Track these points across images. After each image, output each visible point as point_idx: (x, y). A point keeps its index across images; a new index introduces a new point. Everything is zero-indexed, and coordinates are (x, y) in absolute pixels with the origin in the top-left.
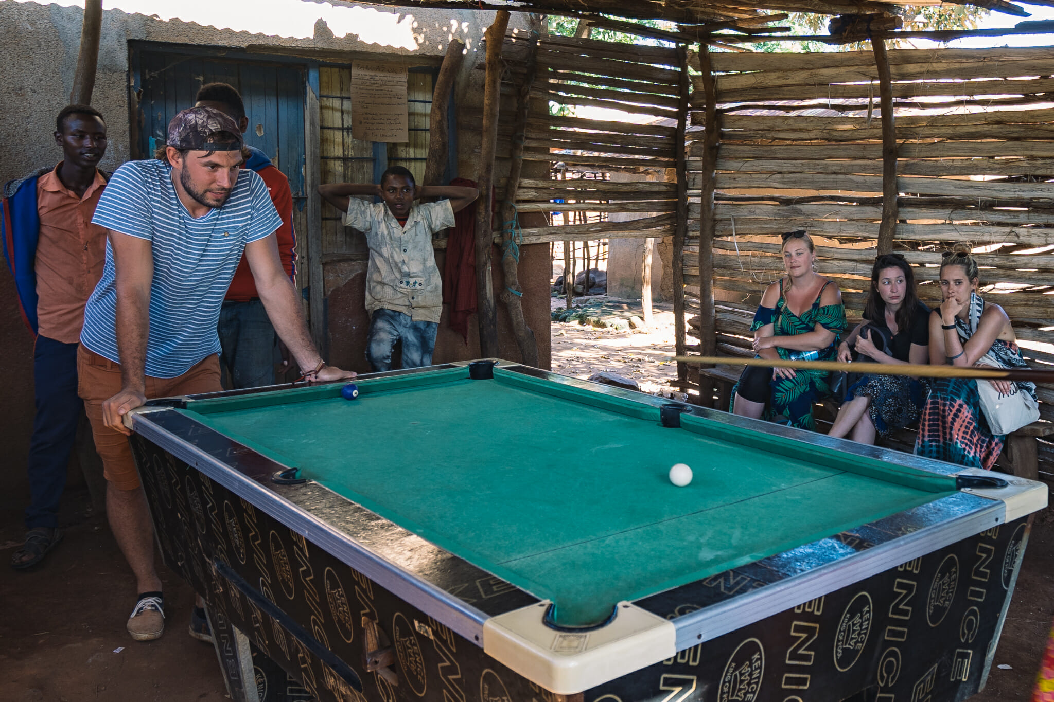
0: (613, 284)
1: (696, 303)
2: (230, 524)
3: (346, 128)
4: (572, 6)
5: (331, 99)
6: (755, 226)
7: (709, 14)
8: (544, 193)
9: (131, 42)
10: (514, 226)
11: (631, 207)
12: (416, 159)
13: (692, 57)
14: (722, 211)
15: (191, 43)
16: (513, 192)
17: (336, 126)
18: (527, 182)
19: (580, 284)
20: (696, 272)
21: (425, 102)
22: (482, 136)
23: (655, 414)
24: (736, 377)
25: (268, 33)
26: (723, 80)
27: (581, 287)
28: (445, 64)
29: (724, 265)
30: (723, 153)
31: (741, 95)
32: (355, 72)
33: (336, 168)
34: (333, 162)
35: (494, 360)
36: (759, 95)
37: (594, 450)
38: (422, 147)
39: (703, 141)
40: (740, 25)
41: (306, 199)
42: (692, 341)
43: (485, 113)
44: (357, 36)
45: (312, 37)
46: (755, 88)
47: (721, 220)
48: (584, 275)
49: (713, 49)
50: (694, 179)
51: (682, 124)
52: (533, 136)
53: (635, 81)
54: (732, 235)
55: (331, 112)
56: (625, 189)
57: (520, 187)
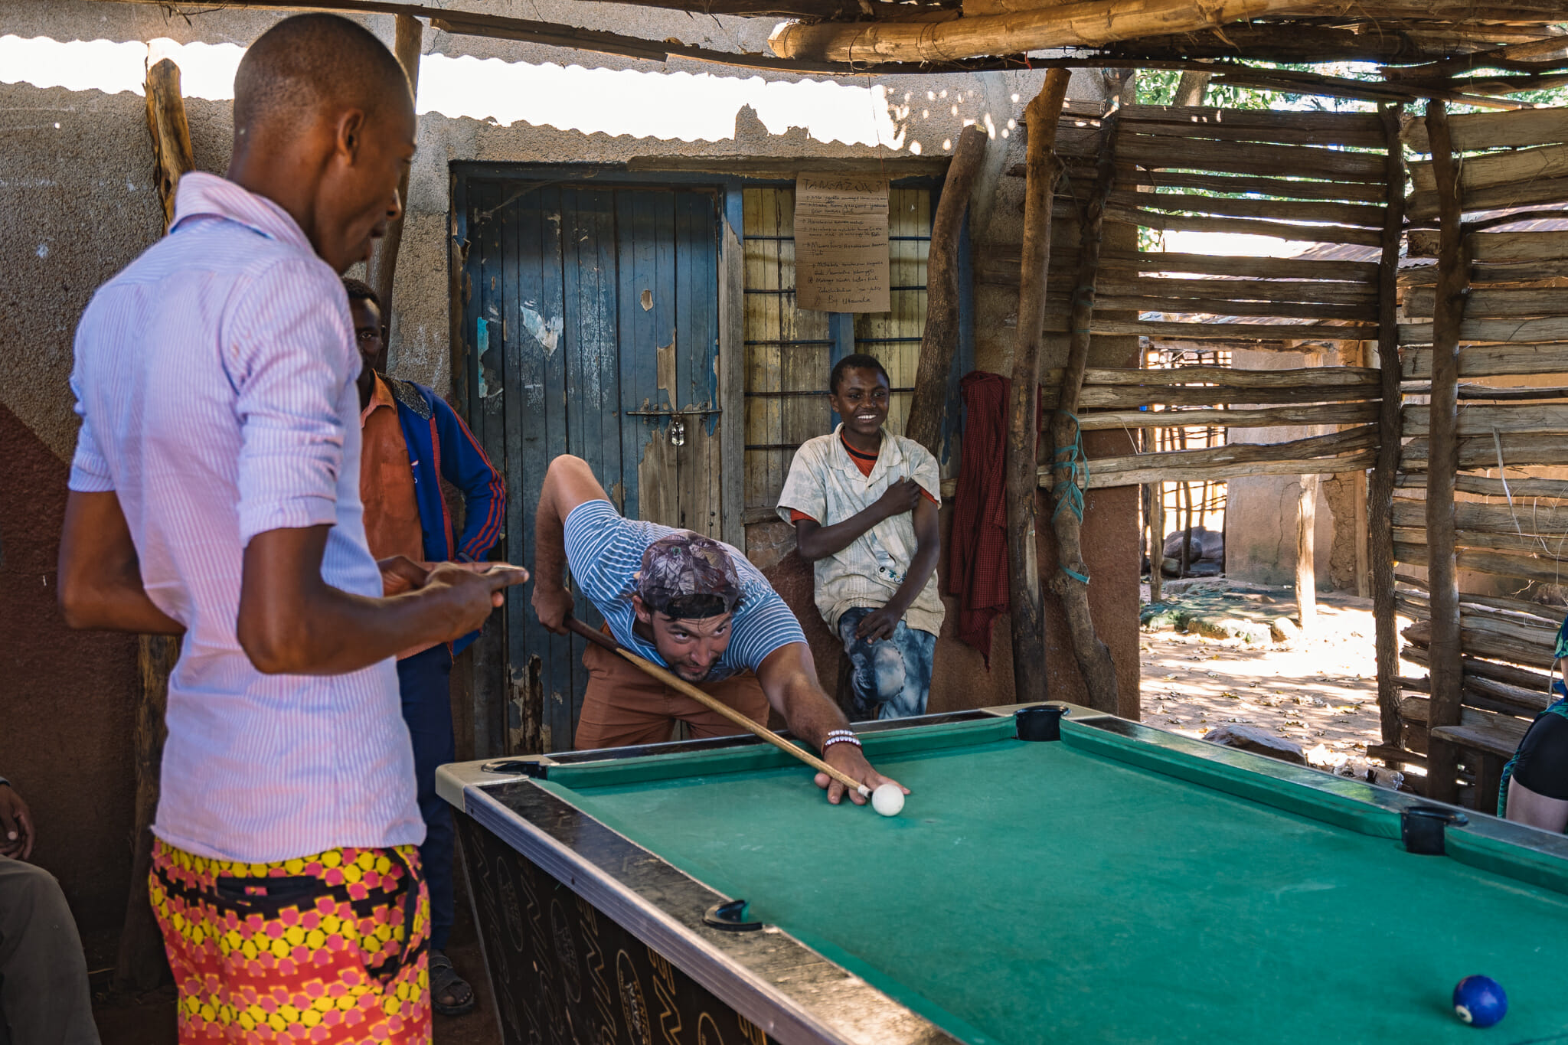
0: (1238, 557)
1: (1420, 598)
2: (626, 991)
3: (785, 291)
4: (1182, 50)
5: (761, 243)
6: (1546, 448)
7: (1445, 42)
8: (1129, 394)
9: (454, 165)
10: (1075, 455)
11: (1291, 415)
12: (901, 340)
13: (1412, 126)
14: (1473, 420)
15: (543, 160)
16: (1074, 393)
17: (769, 287)
18: (1098, 375)
19: (1172, 555)
20: (1420, 537)
21: (917, 239)
22: (1019, 294)
23: (1389, 826)
24: (1510, 746)
25: (664, 135)
26: (1475, 166)
27: (1175, 561)
28: (953, 170)
29: (1477, 525)
30: (1474, 307)
31: (1513, 194)
32: (801, 193)
33: (769, 360)
34: (763, 349)
35: (1062, 705)
36: (1554, 190)
37: (1277, 893)
38: (912, 318)
39: (1433, 286)
40: (1513, 57)
41: (719, 414)
42: (1411, 670)
43: (1025, 254)
44: (805, 130)
45: (732, 137)
46: (1546, 178)
47: (1471, 437)
48: (1181, 539)
49: (1456, 108)
50: (1415, 361)
51: (1391, 256)
52: (1109, 290)
53: (1290, 179)
54: (1496, 465)
55: (760, 264)
56: (1280, 382)
57: (1085, 385)
